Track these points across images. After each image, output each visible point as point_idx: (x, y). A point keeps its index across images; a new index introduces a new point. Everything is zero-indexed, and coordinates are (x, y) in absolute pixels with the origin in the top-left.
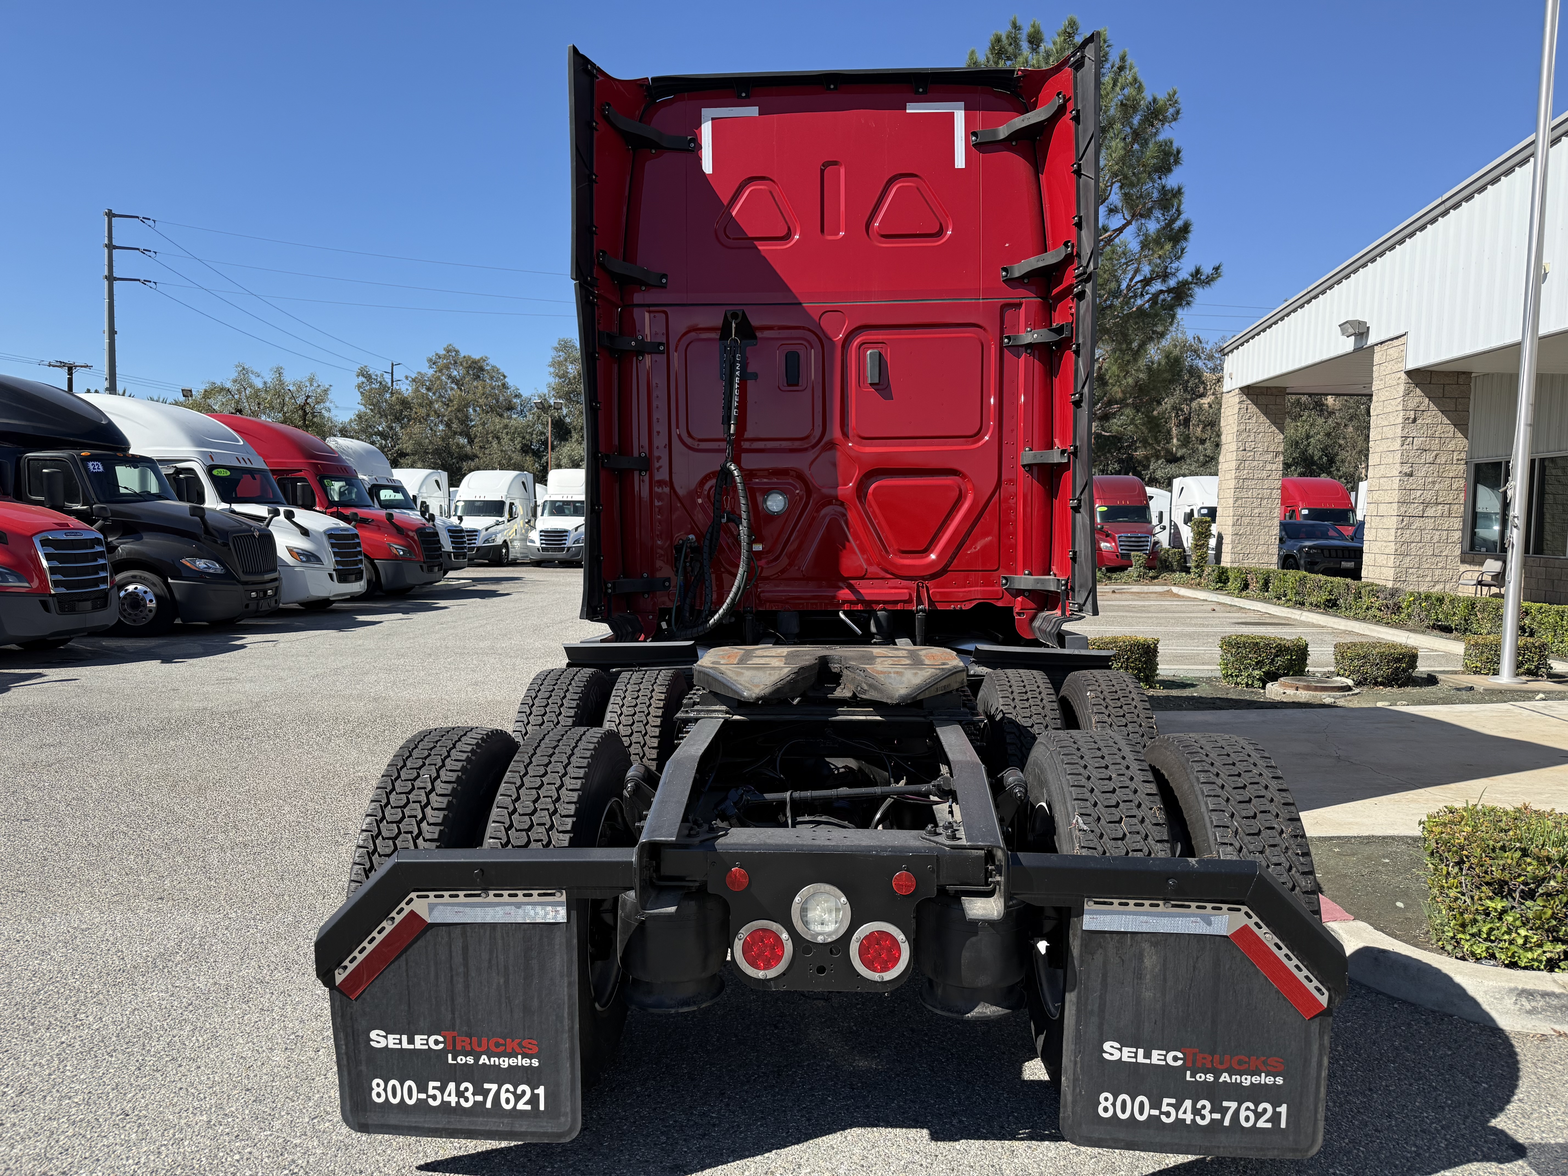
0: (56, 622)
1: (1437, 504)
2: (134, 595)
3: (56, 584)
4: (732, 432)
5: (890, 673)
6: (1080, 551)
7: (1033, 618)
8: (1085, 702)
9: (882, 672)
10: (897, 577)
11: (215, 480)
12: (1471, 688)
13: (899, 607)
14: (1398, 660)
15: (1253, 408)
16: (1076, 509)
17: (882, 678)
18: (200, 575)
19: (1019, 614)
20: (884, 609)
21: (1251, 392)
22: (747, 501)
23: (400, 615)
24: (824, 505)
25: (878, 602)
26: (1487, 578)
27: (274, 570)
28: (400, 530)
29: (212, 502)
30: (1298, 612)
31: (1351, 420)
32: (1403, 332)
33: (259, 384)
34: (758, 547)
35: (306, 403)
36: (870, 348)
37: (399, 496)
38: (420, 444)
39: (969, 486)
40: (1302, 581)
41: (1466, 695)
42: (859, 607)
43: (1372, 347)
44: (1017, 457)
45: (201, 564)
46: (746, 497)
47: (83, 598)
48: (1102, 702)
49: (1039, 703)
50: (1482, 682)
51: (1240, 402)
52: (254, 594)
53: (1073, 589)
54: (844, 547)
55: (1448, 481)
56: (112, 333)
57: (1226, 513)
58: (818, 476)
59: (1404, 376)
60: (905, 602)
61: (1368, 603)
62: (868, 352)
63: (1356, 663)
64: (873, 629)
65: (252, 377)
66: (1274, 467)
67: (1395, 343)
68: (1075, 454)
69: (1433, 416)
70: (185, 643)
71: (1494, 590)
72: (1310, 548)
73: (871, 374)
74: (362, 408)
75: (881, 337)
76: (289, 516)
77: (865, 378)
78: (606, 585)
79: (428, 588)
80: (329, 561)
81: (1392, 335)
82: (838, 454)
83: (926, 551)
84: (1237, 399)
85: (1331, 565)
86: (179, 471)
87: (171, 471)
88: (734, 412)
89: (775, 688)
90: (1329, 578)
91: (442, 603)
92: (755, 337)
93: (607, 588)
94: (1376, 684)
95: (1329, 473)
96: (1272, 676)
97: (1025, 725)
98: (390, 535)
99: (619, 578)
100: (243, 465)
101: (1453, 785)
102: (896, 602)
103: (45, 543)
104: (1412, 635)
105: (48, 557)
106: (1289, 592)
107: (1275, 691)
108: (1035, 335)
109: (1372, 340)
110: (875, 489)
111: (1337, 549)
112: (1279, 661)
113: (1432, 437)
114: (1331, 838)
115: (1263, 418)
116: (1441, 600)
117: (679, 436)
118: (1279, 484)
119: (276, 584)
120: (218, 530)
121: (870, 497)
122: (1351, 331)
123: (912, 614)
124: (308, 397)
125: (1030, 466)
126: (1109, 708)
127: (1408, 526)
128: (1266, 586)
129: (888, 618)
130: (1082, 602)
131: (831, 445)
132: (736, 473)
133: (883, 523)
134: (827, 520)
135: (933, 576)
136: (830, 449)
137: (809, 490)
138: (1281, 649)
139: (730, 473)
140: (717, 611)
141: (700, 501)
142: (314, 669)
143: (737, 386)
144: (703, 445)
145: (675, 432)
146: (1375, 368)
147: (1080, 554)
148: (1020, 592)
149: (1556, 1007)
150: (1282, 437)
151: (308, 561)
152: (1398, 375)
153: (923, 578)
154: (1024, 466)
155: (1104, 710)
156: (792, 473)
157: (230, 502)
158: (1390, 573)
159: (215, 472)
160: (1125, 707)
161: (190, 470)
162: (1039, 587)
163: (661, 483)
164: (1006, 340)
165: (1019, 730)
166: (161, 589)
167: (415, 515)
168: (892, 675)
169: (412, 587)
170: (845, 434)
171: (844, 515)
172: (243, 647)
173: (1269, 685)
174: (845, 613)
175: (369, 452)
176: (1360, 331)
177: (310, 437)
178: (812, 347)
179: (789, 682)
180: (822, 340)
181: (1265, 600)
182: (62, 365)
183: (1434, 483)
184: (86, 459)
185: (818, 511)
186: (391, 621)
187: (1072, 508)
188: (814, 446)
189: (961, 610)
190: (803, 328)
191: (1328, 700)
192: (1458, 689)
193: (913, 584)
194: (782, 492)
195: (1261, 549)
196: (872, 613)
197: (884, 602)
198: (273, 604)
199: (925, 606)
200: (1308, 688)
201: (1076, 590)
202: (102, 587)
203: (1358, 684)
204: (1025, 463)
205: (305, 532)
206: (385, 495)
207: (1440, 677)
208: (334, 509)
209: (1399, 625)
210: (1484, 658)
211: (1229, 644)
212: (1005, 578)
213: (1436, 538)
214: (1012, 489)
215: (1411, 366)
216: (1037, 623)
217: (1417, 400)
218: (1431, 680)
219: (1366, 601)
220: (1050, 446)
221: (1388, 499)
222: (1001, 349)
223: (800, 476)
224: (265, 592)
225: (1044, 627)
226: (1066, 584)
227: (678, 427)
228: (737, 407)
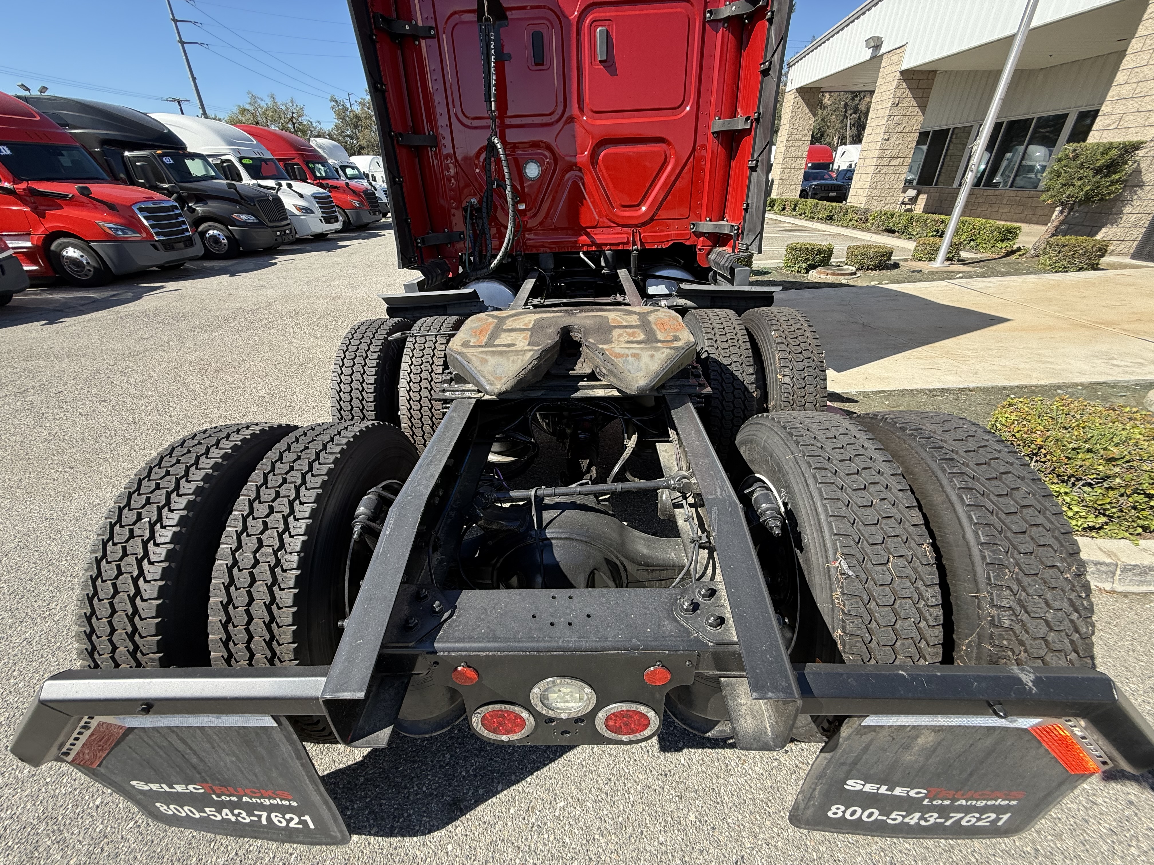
0: (165, 257)
1: (898, 158)
2: (213, 237)
3: (157, 234)
4: (493, 109)
5: (627, 356)
6: (752, 203)
7: (709, 253)
8: (769, 339)
9: (620, 356)
10: (619, 225)
11: (245, 166)
12: (921, 271)
13: (620, 247)
14: (883, 256)
15: (801, 102)
16: (753, 169)
17: (619, 361)
18: (245, 224)
19: (700, 250)
20: (610, 250)
21: (802, 91)
22: (509, 169)
23: (360, 241)
24: (567, 172)
25: (606, 245)
26: (906, 200)
27: (287, 219)
28: (355, 192)
29: (247, 180)
30: (811, 223)
31: (835, 111)
32: (904, 43)
33: (263, 104)
34: (522, 206)
35: (292, 117)
36: (599, 26)
37: (356, 172)
38: (370, 141)
39: (673, 152)
40: (816, 206)
41: (917, 276)
42: (594, 249)
43: (882, 55)
44: (708, 127)
45: (244, 217)
46: (508, 167)
47: (178, 241)
48: (784, 341)
49: (736, 344)
50: (926, 266)
51: (795, 98)
52: (278, 233)
53: (743, 233)
54: (583, 204)
55: (907, 143)
56: (194, 79)
57: (778, 167)
58: (562, 148)
59: (898, 74)
60: (624, 244)
61: (851, 218)
62: (598, 30)
63: (859, 258)
64: (603, 264)
65: (259, 100)
66: (806, 138)
67: (898, 51)
68: (757, 120)
69: (910, 103)
70: (247, 262)
71: (908, 207)
72: (815, 185)
73: (601, 53)
74: (336, 121)
75: (607, 14)
76: (290, 186)
77: (596, 55)
78: (416, 240)
79: (377, 224)
80: (318, 212)
81: (897, 46)
82: (577, 126)
83: (639, 205)
84: (793, 97)
85: (824, 195)
86: (223, 161)
87: (219, 162)
88: (493, 90)
89: (516, 380)
90: (831, 203)
91: (383, 232)
92: (506, 18)
93: (417, 243)
94: (868, 269)
95: (820, 143)
96: (813, 267)
97: (726, 363)
98: (350, 195)
99: (428, 233)
100: (258, 156)
101: (936, 344)
102: (618, 244)
103: (141, 210)
104: (874, 236)
105: (146, 218)
106: (807, 211)
107: (814, 276)
108: (734, 8)
109: (883, 50)
110: (604, 156)
111: (828, 185)
112: (818, 258)
113: (905, 115)
114: (880, 392)
115: (806, 108)
116: (892, 215)
117: (456, 115)
118: (807, 148)
119: (289, 226)
120: (248, 197)
121: (600, 163)
122: (872, 44)
123: (628, 252)
124: (293, 113)
125: (718, 133)
126: (790, 346)
127: (879, 172)
128: (794, 209)
129: (613, 256)
130: (749, 243)
131: (571, 120)
132: (499, 146)
133: (610, 184)
134: (570, 182)
135: (644, 224)
136: (569, 123)
137: (556, 158)
138: (820, 251)
139: (495, 146)
140: (497, 255)
141: (477, 170)
142: (308, 277)
143: (493, 65)
144: (476, 123)
145: (453, 111)
146: (881, 70)
147: (752, 206)
148: (703, 234)
149: (1104, 572)
150: (814, 119)
151: (307, 212)
152: (895, 74)
153: (636, 226)
154: (713, 133)
155: (786, 348)
156: (542, 145)
157: (256, 179)
158: (863, 200)
159: (243, 161)
160: (802, 345)
161: (229, 161)
162: (717, 231)
163: (447, 157)
164: (708, 15)
165: (721, 368)
166: (228, 234)
167: (365, 183)
168: (630, 359)
169: (368, 224)
170: (581, 109)
171: (582, 178)
172: (275, 264)
173: (811, 272)
174: (584, 253)
175: (334, 146)
176: (876, 44)
177: (299, 139)
178: (553, 28)
179: (531, 370)
180: (561, 17)
181: (794, 216)
182: (174, 100)
183: (899, 144)
184: (161, 156)
185: (563, 176)
186: (355, 244)
187: (750, 167)
188: (558, 121)
189: (662, 249)
190: (544, 7)
191: (844, 281)
192: (913, 272)
193: (630, 231)
194: (536, 161)
195: (792, 187)
196: (602, 252)
197: (611, 245)
198: (291, 238)
199: (638, 247)
200: (833, 274)
201: (745, 233)
202: (187, 234)
203: (858, 269)
204: (715, 130)
205: (301, 196)
206: (349, 171)
207: (901, 263)
208: (318, 181)
209: (866, 230)
210: (926, 252)
211: (792, 249)
212: (693, 224)
213: (892, 178)
214: (703, 153)
215: (905, 66)
216: (712, 257)
217: (902, 90)
218: (896, 266)
219: (850, 216)
220: (734, 115)
221: (872, 156)
222: (704, 23)
223: (549, 147)
224: (285, 232)
225: (718, 260)
226: (738, 229)
227: (454, 107)
228: (495, 86)
